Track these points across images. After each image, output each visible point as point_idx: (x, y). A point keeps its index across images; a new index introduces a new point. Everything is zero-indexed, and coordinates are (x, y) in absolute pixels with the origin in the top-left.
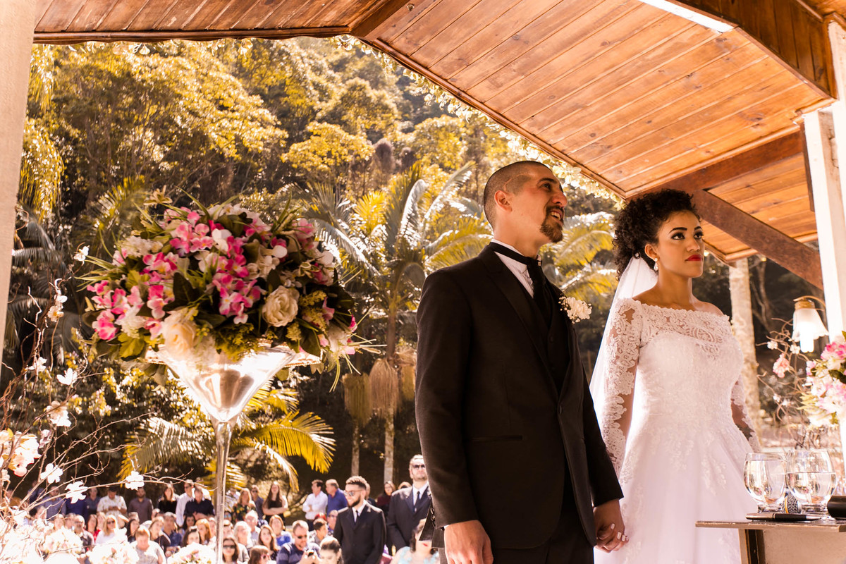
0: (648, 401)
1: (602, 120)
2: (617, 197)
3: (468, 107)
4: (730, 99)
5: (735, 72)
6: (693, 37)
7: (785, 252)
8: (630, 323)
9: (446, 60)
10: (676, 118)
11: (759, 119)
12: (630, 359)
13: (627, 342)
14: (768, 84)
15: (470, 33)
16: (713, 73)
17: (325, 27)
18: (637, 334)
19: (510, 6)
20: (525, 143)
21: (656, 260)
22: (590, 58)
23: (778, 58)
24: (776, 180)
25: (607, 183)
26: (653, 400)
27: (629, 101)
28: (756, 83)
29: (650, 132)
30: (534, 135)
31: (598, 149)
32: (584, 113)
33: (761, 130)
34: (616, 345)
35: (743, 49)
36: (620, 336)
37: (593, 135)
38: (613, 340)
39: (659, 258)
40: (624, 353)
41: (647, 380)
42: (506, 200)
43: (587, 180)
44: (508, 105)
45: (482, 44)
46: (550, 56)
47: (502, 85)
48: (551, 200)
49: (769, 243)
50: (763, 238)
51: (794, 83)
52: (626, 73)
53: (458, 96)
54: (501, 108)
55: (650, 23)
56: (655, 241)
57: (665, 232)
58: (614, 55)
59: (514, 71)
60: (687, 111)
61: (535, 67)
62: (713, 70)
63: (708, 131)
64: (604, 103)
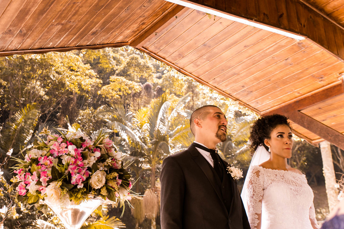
0: (269, 216)
1: (247, 80)
2: (257, 114)
3: (184, 75)
4: (307, 69)
5: (308, 57)
6: (286, 43)
7: (339, 141)
8: (258, 177)
9: (173, 55)
10: (282, 78)
11: (322, 78)
12: (260, 195)
13: (257, 187)
14: (324, 62)
15: (183, 43)
16: (297, 58)
17: (118, 43)
18: (262, 183)
19: (201, 32)
20: (212, 91)
21: (269, 147)
22: (239, 53)
23: (327, 50)
24: (333, 105)
25: (251, 108)
26: (271, 216)
27: (259, 71)
28: (319, 62)
29: (270, 85)
30: (215, 87)
31: (246, 93)
32: (238, 77)
33: (323, 83)
34: (252, 189)
35: (311, 47)
36: (254, 184)
37: (243, 87)
38: (251, 186)
39: (271, 146)
40: (257, 193)
41: (267, 206)
42: (199, 123)
43: (242, 107)
44: (203, 74)
45: (189, 48)
46: (221, 52)
47: (199, 65)
48: (220, 122)
49: (331, 136)
50: (328, 134)
51: (336, 61)
52: (257, 59)
53: (179, 71)
54: (199, 75)
55: (266, 37)
56: (269, 138)
57: (274, 134)
58: (250, 51)
59: (205, 59)
60: (287, 75)
61: (214, 57)
62: (298, 56)
63: (298, 84)
64: (248, 72)
